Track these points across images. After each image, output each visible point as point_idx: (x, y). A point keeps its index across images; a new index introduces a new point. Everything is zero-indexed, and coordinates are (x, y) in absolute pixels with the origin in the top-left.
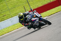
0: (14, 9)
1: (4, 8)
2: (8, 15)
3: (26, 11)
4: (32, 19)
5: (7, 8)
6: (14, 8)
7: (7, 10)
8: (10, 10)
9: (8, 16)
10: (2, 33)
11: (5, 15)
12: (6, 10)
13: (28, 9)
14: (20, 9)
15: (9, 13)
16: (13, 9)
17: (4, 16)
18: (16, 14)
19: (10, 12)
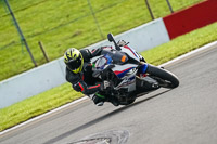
0: (109, 10)
1: (76, 8)
2: (89, 31)
3: (153, 19)
4: (114, 70)
5: (88, 9)
6: (111, 6)
7: (87, 15)
8: (97, 15)
9: (89, 35)
10: (67, 93)
11: (80, 33)
12: (83, 14)
13: (161, 9)
14: (131, 9)
15: (93, 26)
16: (107, 11)
17: (75, 35)
18: (117, 27)
19: (96, 22)
